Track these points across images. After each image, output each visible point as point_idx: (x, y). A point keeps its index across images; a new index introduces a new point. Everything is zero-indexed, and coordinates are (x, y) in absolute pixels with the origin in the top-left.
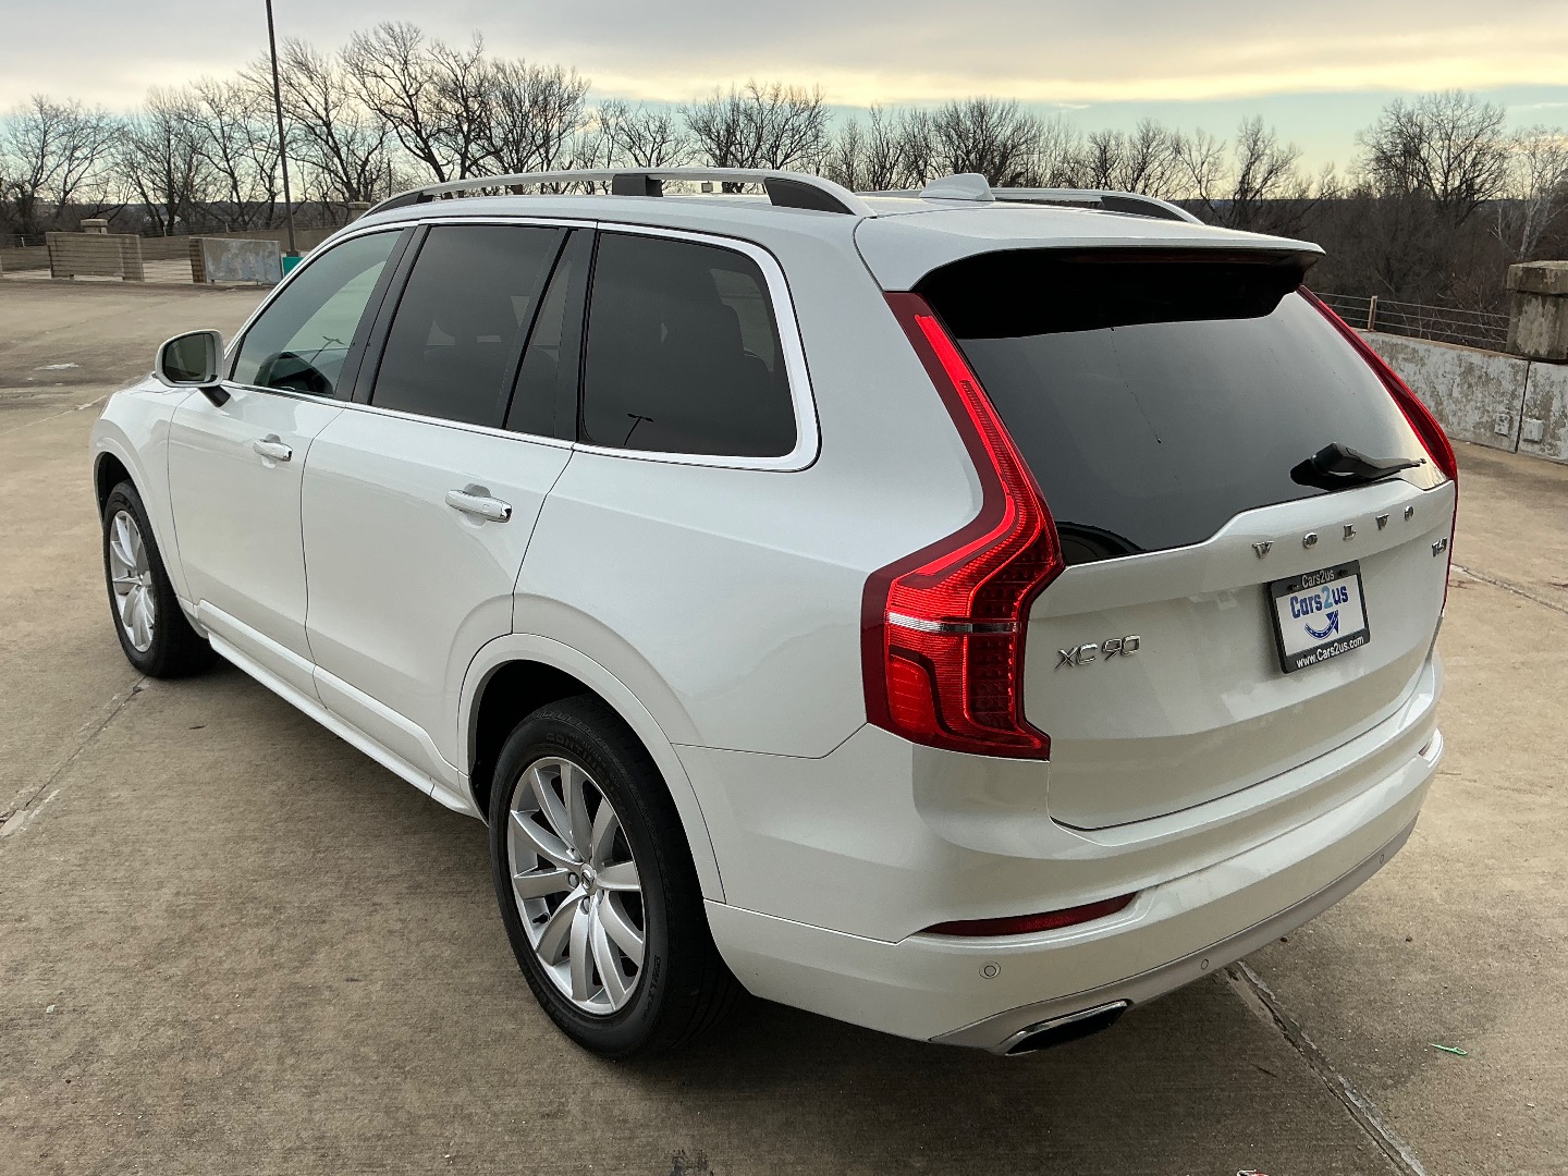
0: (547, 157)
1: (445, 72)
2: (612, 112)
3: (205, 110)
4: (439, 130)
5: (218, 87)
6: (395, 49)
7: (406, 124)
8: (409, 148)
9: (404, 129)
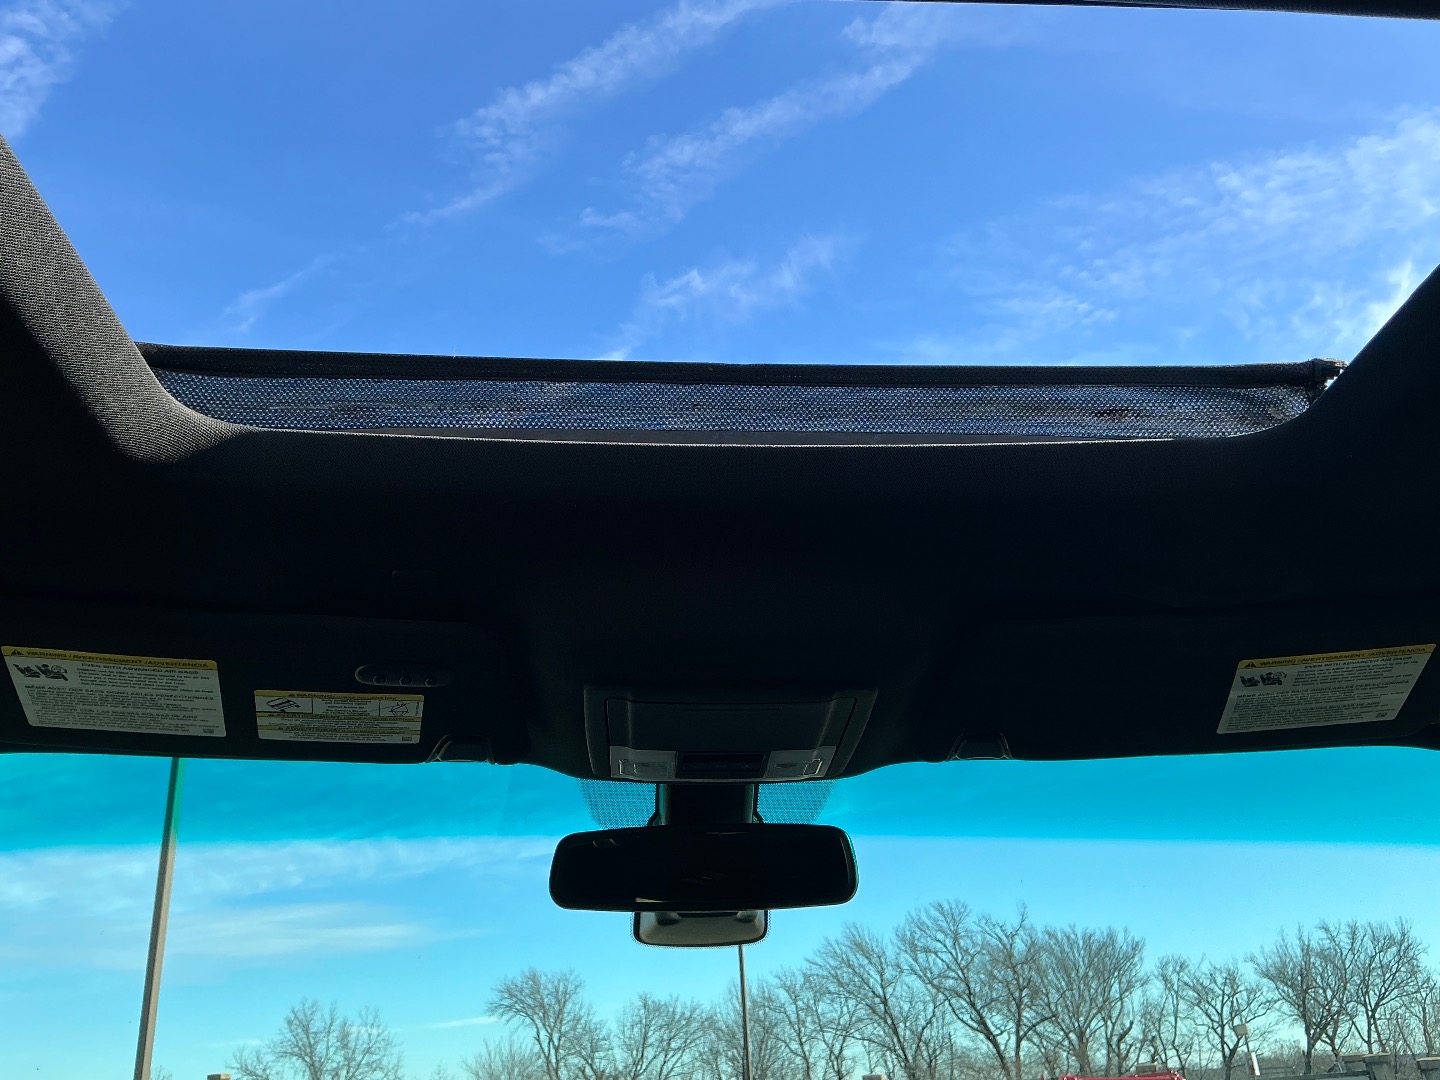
0: (1110, 1018)
1: (994, 941)
2: (1171, 969)
3: (783, 996)
4: (992, 1000)
5: (793, 974)
6: (945, 925)
7: (959, 996)
8: (962, 1021)
9: (957, 1002)
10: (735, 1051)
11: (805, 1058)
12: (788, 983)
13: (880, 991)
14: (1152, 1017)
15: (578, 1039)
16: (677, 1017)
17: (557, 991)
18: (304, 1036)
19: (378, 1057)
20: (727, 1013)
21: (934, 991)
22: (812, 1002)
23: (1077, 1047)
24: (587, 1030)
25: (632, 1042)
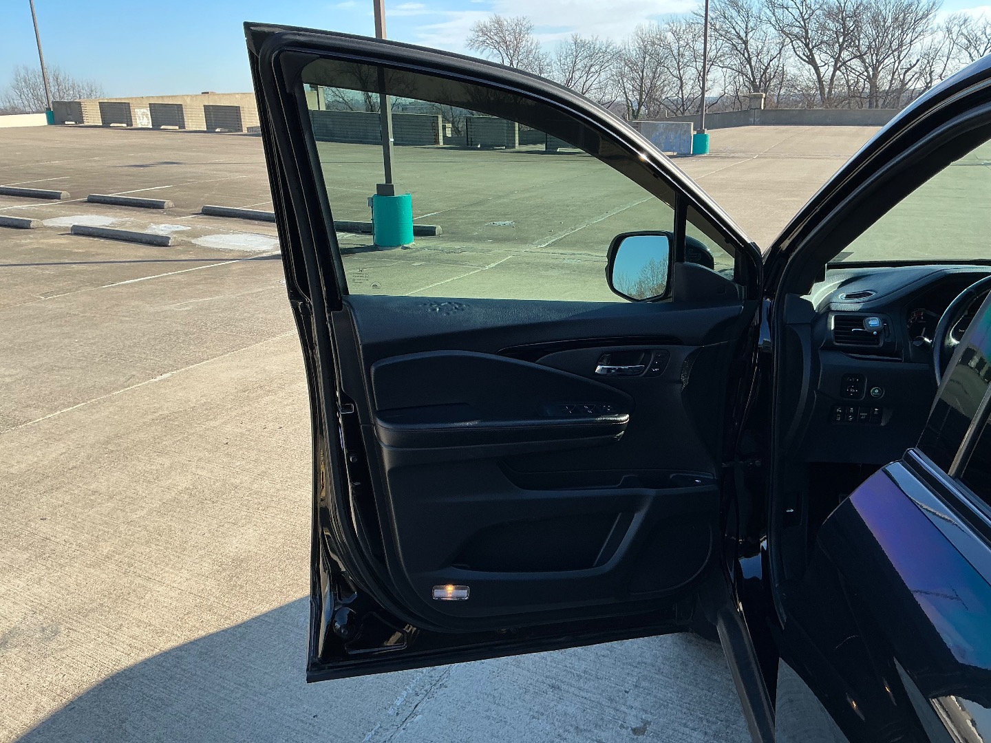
0: (899, 56)
2: (956, 23)
3: (669, 35)
4: (822, 42)
5: (680, 22)
7: (800, 40)
8: (799, 56)
9: (798, 43)
11: (681, 79)
12: (674, 28)
13: (742, 34)
14: (930, 57)
17: (515, 32)
21: (783, 36)
24: (537, 59)
25: (566, 67)
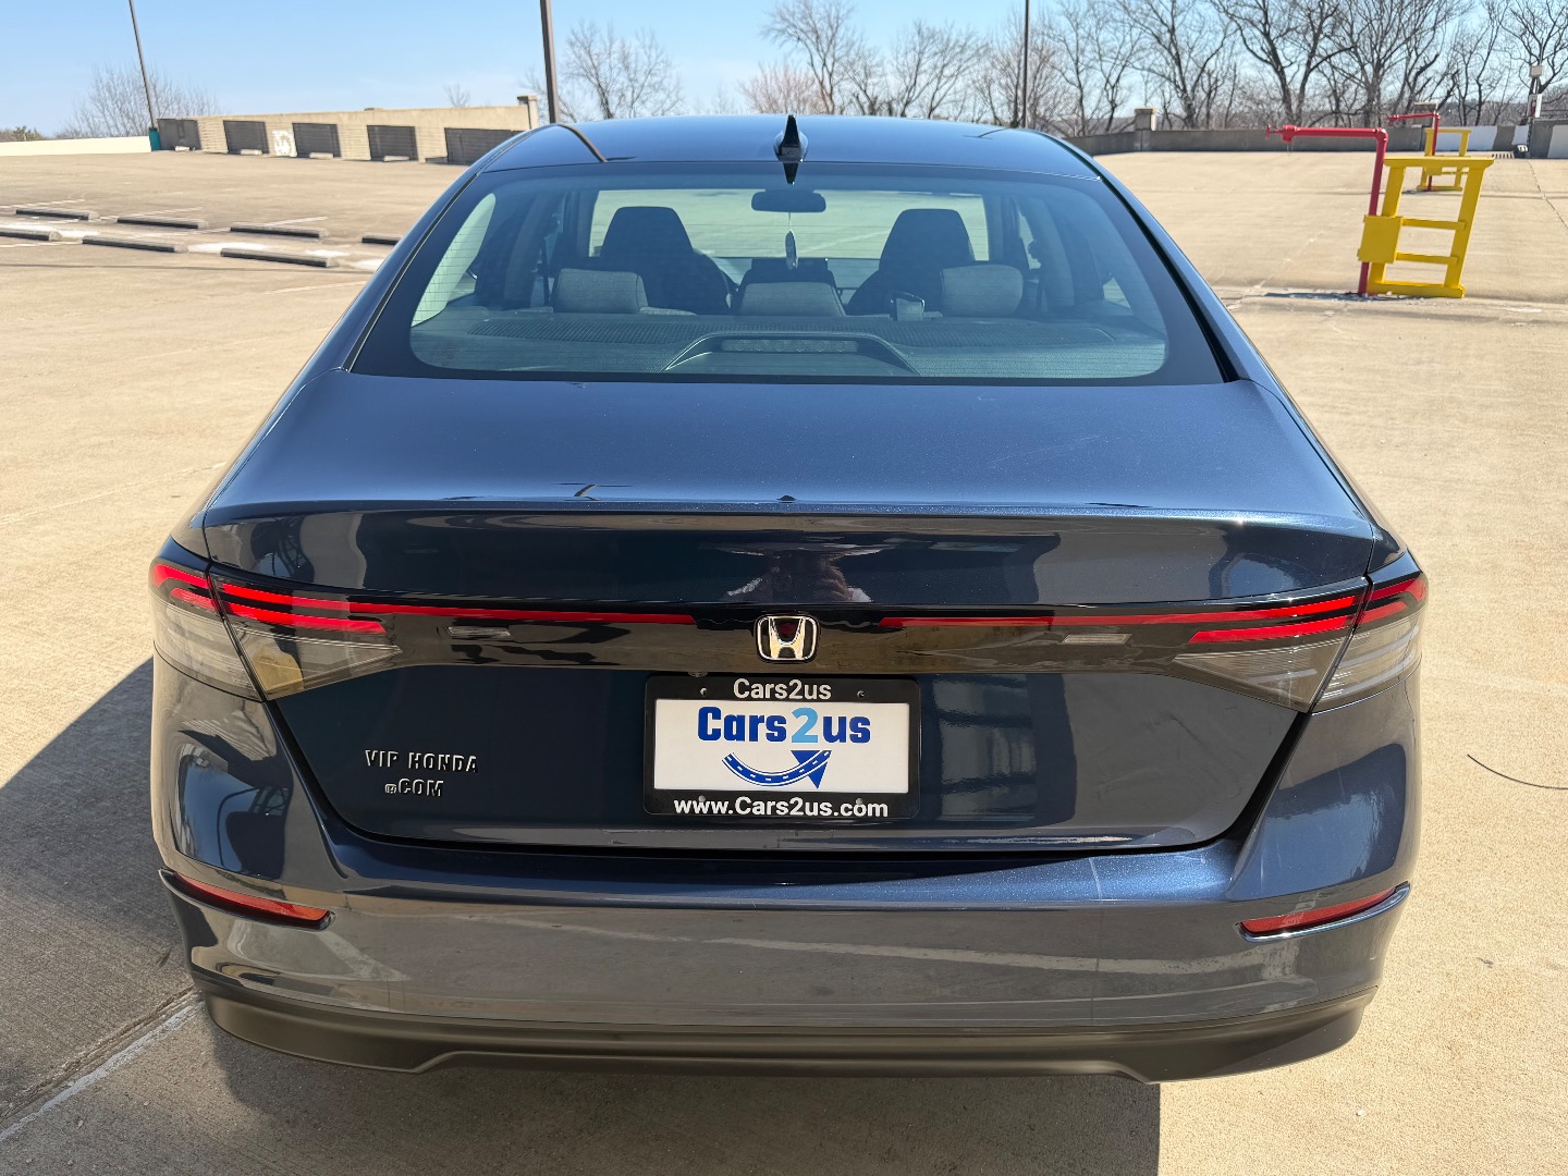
10: (1009, 80)
11: (1080, 87)
12: (1071, 10)
13: (1168, 19)
15: (852, 64)
16: (951, 45)
17: (829, 16)
18: (588, 58)
19: (659, 79)
20: (1006, 41)
21: (1227, 20)
22: (1094, 30)
23: (1370, 80)
24: (860, 56)
25: (906, 68)
